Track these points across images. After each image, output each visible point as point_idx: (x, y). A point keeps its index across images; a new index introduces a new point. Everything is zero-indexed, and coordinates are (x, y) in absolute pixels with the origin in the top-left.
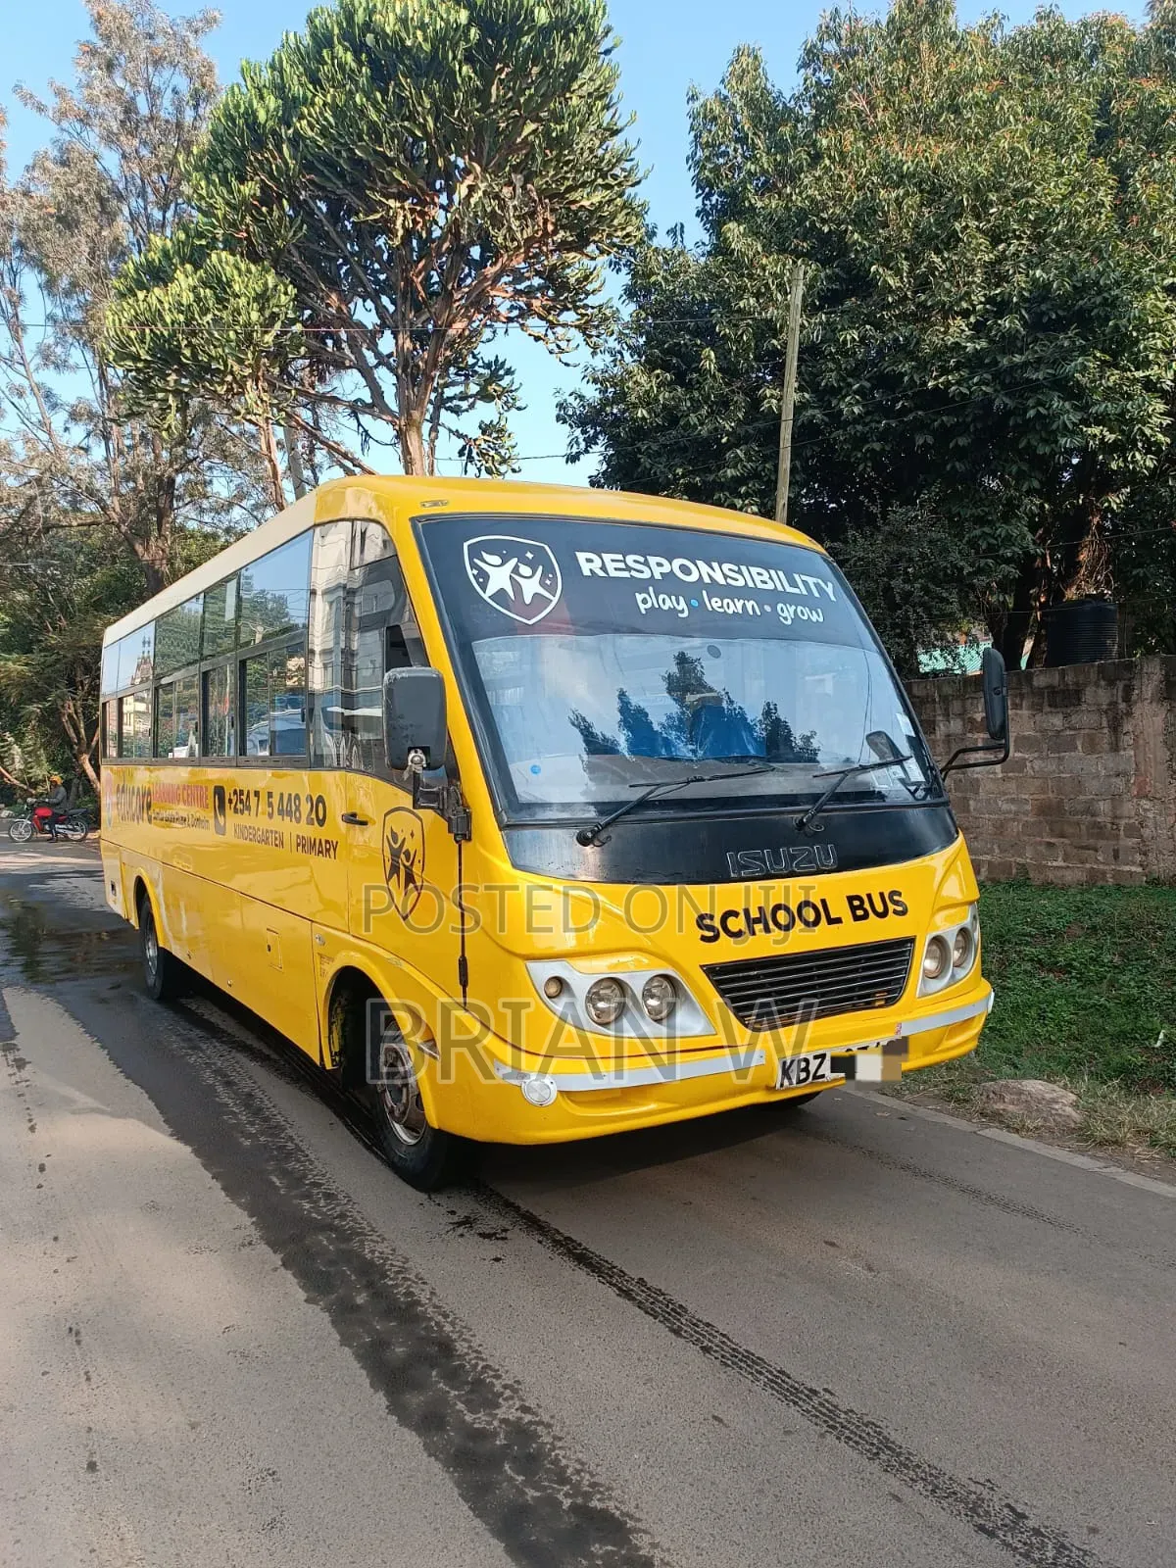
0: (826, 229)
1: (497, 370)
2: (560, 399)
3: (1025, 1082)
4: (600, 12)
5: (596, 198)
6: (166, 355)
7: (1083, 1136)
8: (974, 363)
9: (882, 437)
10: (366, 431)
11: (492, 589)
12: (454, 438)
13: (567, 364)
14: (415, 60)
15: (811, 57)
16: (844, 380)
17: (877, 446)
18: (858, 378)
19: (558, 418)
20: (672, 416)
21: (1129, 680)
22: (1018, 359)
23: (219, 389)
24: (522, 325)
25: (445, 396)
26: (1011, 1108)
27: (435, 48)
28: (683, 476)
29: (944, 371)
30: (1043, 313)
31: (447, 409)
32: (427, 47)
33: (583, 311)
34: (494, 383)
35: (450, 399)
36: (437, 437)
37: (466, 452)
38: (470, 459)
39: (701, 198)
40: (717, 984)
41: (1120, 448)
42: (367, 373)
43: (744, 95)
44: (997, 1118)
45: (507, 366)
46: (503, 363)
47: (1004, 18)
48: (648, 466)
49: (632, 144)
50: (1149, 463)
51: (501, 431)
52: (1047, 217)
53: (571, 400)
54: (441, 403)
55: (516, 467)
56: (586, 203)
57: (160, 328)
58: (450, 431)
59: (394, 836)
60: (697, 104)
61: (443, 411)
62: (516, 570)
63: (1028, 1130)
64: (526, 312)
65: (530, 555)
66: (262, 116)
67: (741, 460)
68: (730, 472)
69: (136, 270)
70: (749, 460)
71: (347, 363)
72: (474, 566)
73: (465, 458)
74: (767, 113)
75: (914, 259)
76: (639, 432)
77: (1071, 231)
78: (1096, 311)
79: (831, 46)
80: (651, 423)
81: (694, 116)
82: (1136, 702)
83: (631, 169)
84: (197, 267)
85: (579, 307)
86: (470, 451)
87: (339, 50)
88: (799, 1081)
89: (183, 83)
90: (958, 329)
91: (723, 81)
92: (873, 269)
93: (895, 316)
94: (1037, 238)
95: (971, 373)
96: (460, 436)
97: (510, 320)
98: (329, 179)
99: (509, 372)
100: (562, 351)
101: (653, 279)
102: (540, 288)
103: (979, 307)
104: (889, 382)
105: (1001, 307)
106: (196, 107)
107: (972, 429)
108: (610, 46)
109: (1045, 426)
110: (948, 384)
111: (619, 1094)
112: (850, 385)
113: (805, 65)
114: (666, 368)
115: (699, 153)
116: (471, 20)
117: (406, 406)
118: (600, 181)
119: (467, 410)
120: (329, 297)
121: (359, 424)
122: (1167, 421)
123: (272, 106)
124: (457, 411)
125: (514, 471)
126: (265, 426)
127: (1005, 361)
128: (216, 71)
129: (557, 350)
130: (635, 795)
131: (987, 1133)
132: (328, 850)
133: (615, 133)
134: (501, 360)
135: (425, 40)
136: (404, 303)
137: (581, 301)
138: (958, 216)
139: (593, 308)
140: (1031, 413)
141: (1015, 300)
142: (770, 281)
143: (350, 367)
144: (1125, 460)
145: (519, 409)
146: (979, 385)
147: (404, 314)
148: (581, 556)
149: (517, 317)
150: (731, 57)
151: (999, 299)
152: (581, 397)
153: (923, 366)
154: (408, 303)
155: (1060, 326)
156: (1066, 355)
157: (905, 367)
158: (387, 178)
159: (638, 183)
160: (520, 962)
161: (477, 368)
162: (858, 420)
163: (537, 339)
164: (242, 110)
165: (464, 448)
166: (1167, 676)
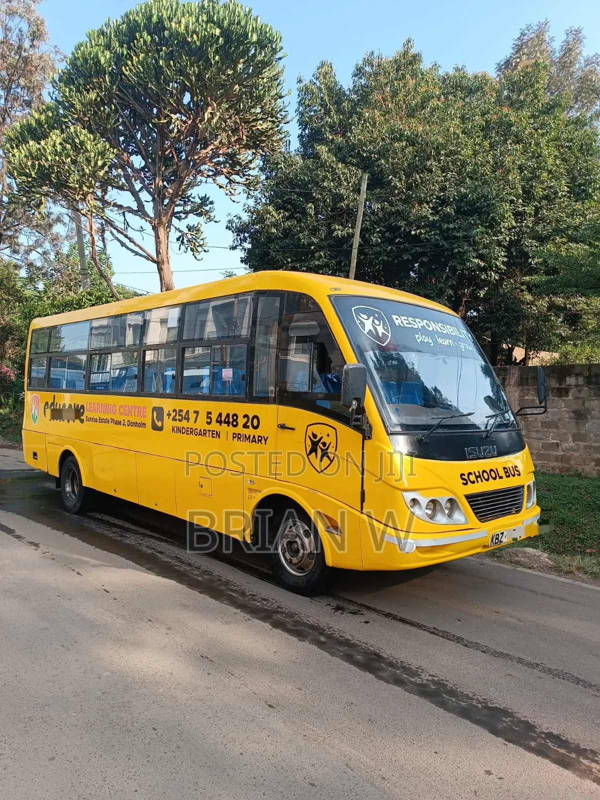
0: (365, 155)
1: (205, 200)
2: (230, 218)
3: (525, 549)
4: (279, 40)
5: (264, 126)
6: (44, 176)
7: (557, 569)
8: (432, 225)
9: (388, 254)
10: (127, 223)
11: (367, 330)
12: (177, 232)
13: (234, 201)
14: (190, 48)
15: (359, 72)
16: (372, 226)
17: (386, 258)
18: (379, 226)
19: (227, 227)
20: (287, 233)
21: (505, 375)
22: (451, 226)
23: (76, 197)
24: (214, 180)
25: (175, 211)
26: (522, 559)
27: (202, 45)
28: (291, 262)
29: (418, 228)
30: (462, 207)
31: (175, 217)
32: (198, 43)
33: (247, 177)
34: (202, 207)
35: (178, 213)
36: (170, 231)
37: (181, 239)
38: (183, 243)
39: (301, 130)
40: (469, 502)
41: (484, 270)
42: (135, 194)
43: (326, 84)
44: (518, 563)
45: (210, 200)
46: (208, 198)
47: (439, 66)
48: (274, 256)
49: (286, 103)
50: (496, 278)
51: (198, 230)
52: (464, 164)
53: (235, 219)
54: (174, 214)
55: (206, 249)
56: (260, 127)
57: (43, 162)
58: (176, 228)
59: (315, 436)
60: (302, 85)
61: (173, 218)
62: (373, 322)
63: (534, 568)
64: (217, 173)
65: (377, 316)
66: (103, 60)
67: (322, 257)
68: (317, 263)
69: (21, 127)
70: (325, 258)
71: (125, 188)
72: (358, 319)
73: (180, 242)
74: (337, 95)
75: (408, 176)
76: (270, 239)
77: (475, 171)
78: (484, 209)
79: (368, 69)
80: (276, 236)
81: (300, 90)
82: (507, 386)
83: (285, 116)
84: (62, 132)
85: (246, 175)
86: (183, 239)
87: (145, 34)
88: (496, 544)
89: (25, 27)
90: (426, 210)
91: (313, 76)
92: (390, 177)
93: (397, 200)
94: (460, 173)
95: (430, 230)
96: (180, 231)
97: (209, 176)
98: (127, 96)
99: (211, 203)
100: (232, 195)
101: (279, 166)
102: (224, 163)
103: (434, 200)
104: (394, 229)
105: (444, 202)
106: (32, 40)
107: (429, 255)
108: (281, 56)
109: (461, 257)
110: (421, 233)
111: (430, 549)
112: (375, 228)
113: (355, 75)
114: (286, 210)
115: (301, 108)
116: (221, 33)
117: (158, 214)
118: (270, 119)
119: (184, 219)
120: (123, 155)
121: (125, 220)
122: (506, 259)
123: (108, 56)
124: (179, 219)
125: (205, 251)
126: (90, 217)
127: (446, 226)
128: (46, 24)
129: (229, 194)
130: (435, 422)
131: (518, 569)
132: (261, 441)
133: (281, 97)
134: (207, 196)
135: (198, 40)
136: (160, 162)
137: (246, 172)
138: (428, 159)
139: (252, 176)
140: (456, 250)
141: (451, 200)
142: (342, 176)
143: (126, 190)
144: (487, 275)
145: (216, 222)
146: (434, 236)
147: (159, 168)
148: (394, 317)
149: (212, 175)
150: (318, 64)
151: (442, 197)
152: (240, 218)
153: (410, 224)
154: (162, 163)
155: (470, 213)
156: (472, 226)
157: (402, 223)
158: (167, 102)
159: (288, 122)
160: (400, 492)
161: (190, 198)
162: (377, 245)
163: (221, 187)
164: (92, 56)
165: (180, 237)
166: (521, 375)
